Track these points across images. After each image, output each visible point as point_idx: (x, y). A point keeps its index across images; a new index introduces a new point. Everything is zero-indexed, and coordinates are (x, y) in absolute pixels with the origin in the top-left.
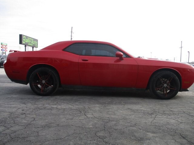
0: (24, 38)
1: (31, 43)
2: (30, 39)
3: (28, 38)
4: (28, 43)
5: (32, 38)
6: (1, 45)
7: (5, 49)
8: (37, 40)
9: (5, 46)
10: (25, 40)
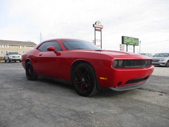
0: (126, 39)
1: (132, 42)
2: (131, 39)
3: (129, 38)
4: (129, 43)
5: (133, 38)
6: (120, 46)
7: (122, 49)
8: (138, 39)
9: (123, 47)
10: (126, 40)
